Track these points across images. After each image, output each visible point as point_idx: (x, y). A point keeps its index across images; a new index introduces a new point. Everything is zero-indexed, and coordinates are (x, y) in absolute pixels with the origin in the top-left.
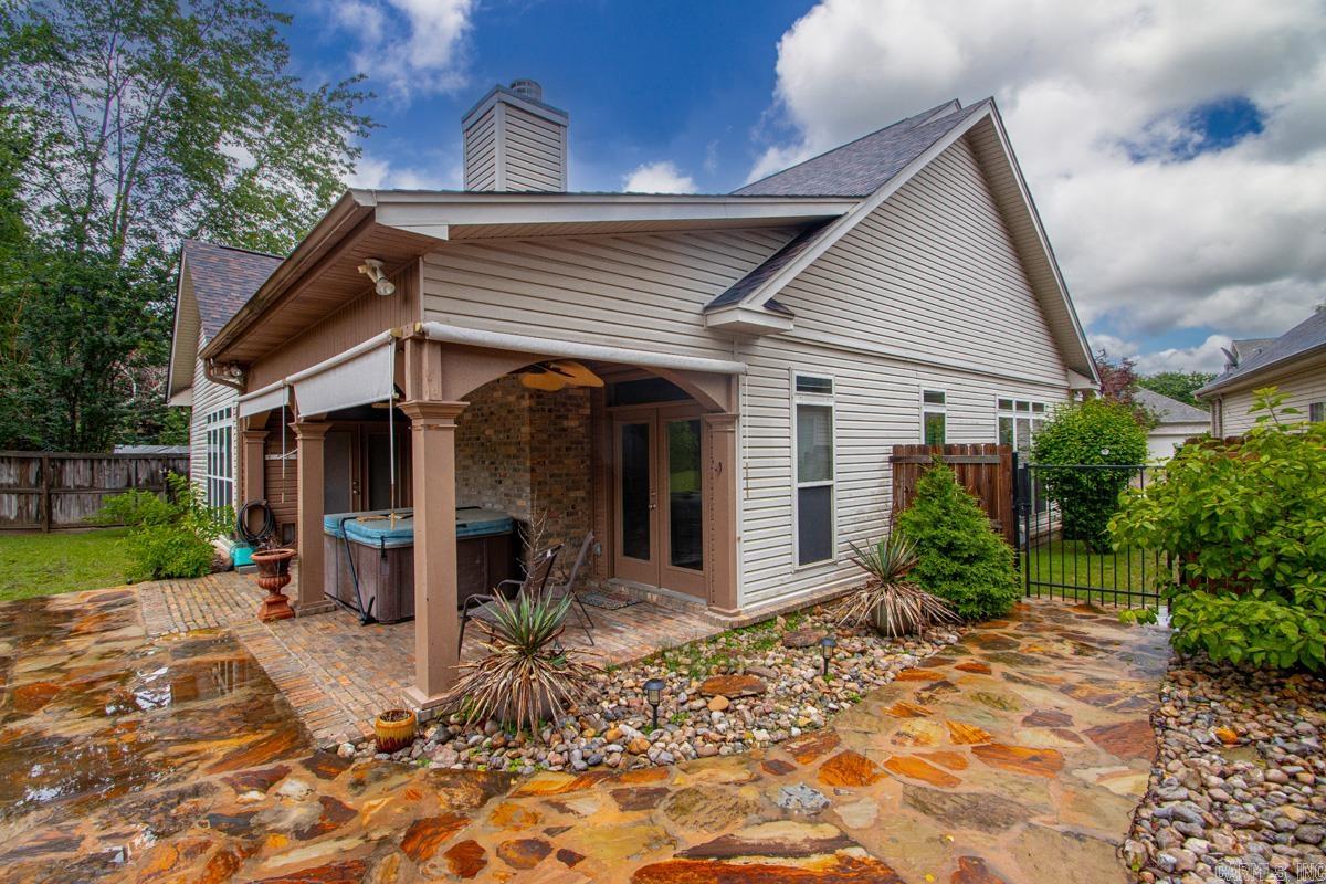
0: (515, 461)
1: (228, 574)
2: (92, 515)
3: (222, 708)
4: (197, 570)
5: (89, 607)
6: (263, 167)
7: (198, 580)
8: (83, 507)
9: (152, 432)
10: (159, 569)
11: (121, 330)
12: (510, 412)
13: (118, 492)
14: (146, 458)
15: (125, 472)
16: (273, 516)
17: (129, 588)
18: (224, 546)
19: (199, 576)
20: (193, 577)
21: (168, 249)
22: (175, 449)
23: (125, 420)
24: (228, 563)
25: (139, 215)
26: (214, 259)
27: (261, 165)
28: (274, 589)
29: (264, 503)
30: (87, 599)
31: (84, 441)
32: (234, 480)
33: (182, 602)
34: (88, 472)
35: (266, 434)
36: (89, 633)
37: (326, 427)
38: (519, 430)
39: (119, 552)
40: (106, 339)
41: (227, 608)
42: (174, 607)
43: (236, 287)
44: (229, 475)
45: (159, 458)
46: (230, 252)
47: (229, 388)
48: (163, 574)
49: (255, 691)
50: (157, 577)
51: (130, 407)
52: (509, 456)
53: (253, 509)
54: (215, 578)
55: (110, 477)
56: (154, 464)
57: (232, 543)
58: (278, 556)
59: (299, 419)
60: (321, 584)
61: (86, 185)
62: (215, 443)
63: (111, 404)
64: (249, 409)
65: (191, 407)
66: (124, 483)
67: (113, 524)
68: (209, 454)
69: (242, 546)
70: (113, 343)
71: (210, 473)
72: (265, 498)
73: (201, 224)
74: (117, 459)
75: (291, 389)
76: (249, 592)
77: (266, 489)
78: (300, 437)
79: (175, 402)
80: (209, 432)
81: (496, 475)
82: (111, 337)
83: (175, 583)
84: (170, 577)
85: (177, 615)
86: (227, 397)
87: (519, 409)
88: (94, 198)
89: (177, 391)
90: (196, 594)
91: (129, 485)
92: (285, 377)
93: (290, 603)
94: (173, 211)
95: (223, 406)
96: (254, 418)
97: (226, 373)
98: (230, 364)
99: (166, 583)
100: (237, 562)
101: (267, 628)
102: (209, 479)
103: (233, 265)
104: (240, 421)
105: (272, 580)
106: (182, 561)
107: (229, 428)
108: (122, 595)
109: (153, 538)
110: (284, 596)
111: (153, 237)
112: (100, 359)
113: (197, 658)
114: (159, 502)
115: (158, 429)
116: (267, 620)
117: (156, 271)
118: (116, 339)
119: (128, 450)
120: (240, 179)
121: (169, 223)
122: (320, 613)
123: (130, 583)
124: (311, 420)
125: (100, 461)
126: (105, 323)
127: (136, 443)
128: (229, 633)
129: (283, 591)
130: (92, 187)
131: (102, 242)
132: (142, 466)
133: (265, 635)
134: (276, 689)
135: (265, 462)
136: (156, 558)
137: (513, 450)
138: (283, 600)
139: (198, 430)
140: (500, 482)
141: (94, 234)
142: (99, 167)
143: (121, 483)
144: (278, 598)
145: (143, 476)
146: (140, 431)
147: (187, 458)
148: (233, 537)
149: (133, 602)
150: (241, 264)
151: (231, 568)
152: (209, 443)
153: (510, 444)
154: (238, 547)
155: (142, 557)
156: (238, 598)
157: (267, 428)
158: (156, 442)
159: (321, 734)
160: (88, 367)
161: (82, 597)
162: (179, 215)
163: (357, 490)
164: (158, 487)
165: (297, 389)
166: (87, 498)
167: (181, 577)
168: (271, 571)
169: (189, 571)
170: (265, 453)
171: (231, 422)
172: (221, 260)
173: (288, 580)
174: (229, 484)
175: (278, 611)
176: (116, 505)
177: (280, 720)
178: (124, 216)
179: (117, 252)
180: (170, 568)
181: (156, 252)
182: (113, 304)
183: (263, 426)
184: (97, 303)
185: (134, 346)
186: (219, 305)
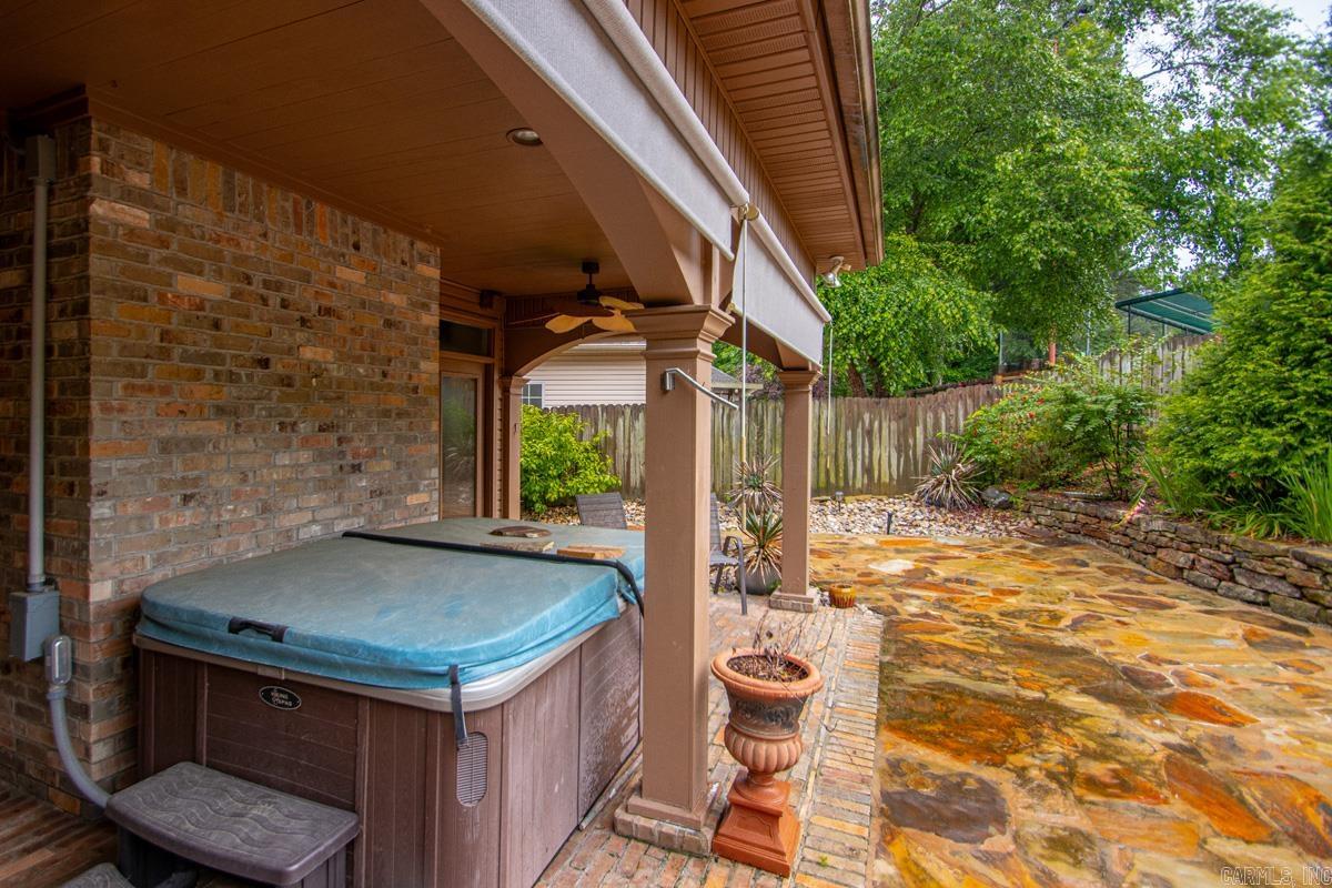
0: (402, 423)
3: (938, 667)
12: (389, 324)
38: (415, 366)
49: (899, 674)
52: (386, 413)
81: (342, 454)
87: (413, 327)
134: (882, 666)
137: (397, 401)
140: (356, 468)
153: (391, 388)
159: (878, 622)
177: (896, 642)
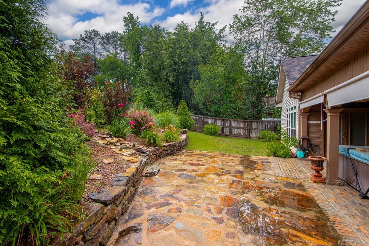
1: (295, 159)
2: (258, 135)
4: (286, 156)
5: (259, 161)
6: (302, 32)
7: (286, 159)
8: (256, 133)
9: (270, 115)
10: (275, 153)
11: (264, 89)
13: (263, 130)
14: (269, 122)
15: (265, 125)
16: (310, 142)
17: (268, 157)
18: (294, 150)
19: (286, 158)
20: (285, 158)
21: (275, 65)
22: (276, 119)
23: (265, 112)
24: (295, 155)
25: (268, 58)
26: (290, 62)
27: (301, 32)
28: (317, 171)
29: (307, 137)
30: (258, 158)
31: (256, 117)
32: (297, 129)
33: (283, 166)
34: (257, 125)
35: (308, 114)
36: (260, 170)
37: (341, 110)
39: (264, 146)
40: (261, 92)
41: (298, 172)
42: (281, 167)
43: (297, 68)
44: (295, 127)
45: (273, 122)
46: (295, 58)
47: (296, 100)
48: (276, 155)
50: (274, 155)
51: (266, 109)
53: (303, 139)
54: (291, 159)
55: (262, 126)
56: (271, 123)
57: (296, 149)
58: (320, 159)
59: (328, 107)
60: (337, 173)
61: (256, 54)
62: (289, 118)
63: (262, 108)
64: (303, 106)
65: (281, 108)
66: (265, 128)
67: (262, 138)
68: (287, 121)
69: (300, 151)
70: (263, 92)
71: (287, 126)
72: (308, 136)
73: (284, 55)
74: (263, 122)
75: (325, 96)
76: (304, 168)
77: (308, 133)
78: (328, 114)
79: (277, 106)
80: (287, 115)
82: (262, 91)
83: (280, 159)
84: (278, 156)
85: (282, 170)
86: (295, 102)
88: (258, 57)
89: (278, 103)
90: (287, 164)
91: (266, 128)
92: (323, 92)
93: (323, 177)
94: (276, 54)
95: (293, 106)
96: (304, 109)
97: (296, 95)
98: (297, 92)
99: (277, 158)
100: (298, 156)
101: (315, 185)
102: (287, 128)
103: (296, 62)
104: (300, 110)
105: (317, 168)
106: (282, 152)
107: (295, 113)
108: (266, 159)
109: (273, 144)
110: (321, 174)
111: (272, 63)
112: (260, 96)
113: (292, 190)
114: (273, 134)
115: (272, 114)
116: (314, 182)
117: (272, 71)
118: (263, 91)
119: (265, 119)
120: (295, 38)
121: (276, 58)
122: (337, 185)
123: (268, 156)
124: (334, 108)
125: (259, 122)
126: (261, 88)
127: (267, 118)
128: (301, 182)
129: (321, 172)
130: (258, 55)
131: (260, 67)
132: (269, 124)
133: (315, 188)
135: (308, 123)
136: (274, 150)
138: (320, 176)
139: (284, 114)
141: (258, 66)
142: (259, 48)
143: (264, 128)
144: (318, 175)
145: (269, 126)
146: (267, 115)
147: (280, 122)
148: (296, 147)
149: (269, 162)
150: (298, 61)
151: (296, 157)
152: (287, 117)
154: (298, 151)
155: (271, 149)
156: (301, 169)
157: (309, 112)
158: (271, 118)
160: (257, 99)
161: (257, 157)
162: (278, 55)
163: (345, 136)
164: (272, 129)
165: (328, 96)
166: (257, 131)
167: (281, 157)
168: (316, 164)
169: (284, 156)
170: (308, 121)
171: (296, 111)
172: (292, 61)
173: (322, 169)
174: (295, 130)
175: (318, 179)
176: (263, 133)
178: (265, 60)
179: (263, 69)
180: (279, 154)
181: (272, 67)
182: (262, 82)
183: (308, 112)
184: (259, 83)
185: (267, 92)
186: (292, 74)
